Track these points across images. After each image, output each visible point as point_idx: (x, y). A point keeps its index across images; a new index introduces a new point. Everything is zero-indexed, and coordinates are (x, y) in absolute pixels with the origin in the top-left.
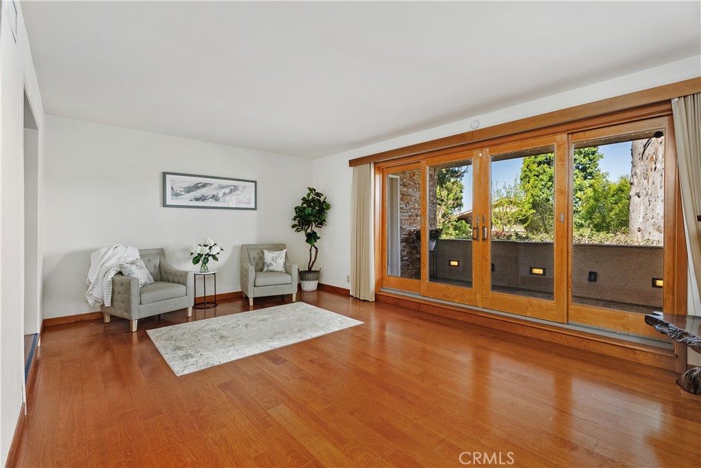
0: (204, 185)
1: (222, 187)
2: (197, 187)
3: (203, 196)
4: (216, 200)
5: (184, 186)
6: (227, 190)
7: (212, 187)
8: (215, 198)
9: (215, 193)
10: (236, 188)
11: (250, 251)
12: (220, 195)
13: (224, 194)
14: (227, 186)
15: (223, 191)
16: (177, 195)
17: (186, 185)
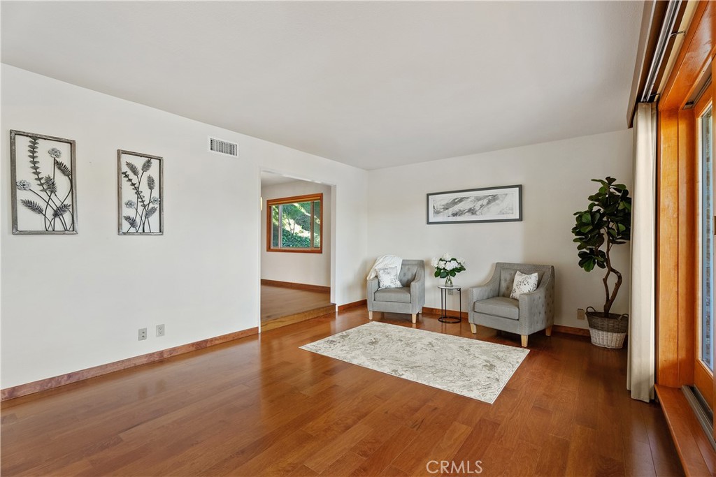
0: (461, 200)
1: (479, 199)
2: (454, 203)
3: (460, 210)
4: (473, 214)
5: (443, 204)
6: (485, 202)
7: (469, 200)
8: (472, 211)
9: (471, 206)
10: (494, 198)
11: (502, 271)
12: (477, 207)
13: (482, 206)
14: (485, 197)
15: (480, 203)
16: (437, 212)
17: (444, 202)
